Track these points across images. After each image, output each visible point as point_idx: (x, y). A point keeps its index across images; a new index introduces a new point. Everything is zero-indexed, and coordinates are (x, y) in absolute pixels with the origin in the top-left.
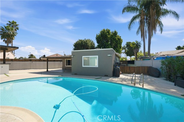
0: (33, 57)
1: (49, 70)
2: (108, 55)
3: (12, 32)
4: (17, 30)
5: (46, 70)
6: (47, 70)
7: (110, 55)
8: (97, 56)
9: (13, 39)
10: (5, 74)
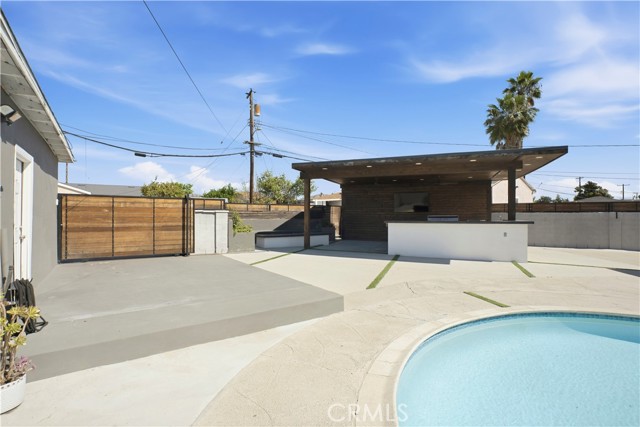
0: (594, 195)
3: (519, 113)
4: (535, 99)
9: (523, 135)
10: (513, 262)
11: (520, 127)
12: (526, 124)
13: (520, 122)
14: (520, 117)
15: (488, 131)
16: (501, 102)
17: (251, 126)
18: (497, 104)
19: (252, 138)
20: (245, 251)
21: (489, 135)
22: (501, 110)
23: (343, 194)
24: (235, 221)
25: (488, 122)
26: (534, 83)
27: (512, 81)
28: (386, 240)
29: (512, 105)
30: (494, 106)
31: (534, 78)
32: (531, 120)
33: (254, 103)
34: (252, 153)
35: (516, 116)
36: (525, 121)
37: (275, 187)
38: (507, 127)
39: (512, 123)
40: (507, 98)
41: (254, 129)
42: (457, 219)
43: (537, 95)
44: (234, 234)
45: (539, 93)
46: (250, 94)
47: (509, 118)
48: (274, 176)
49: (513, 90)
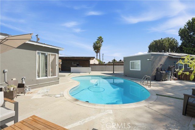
1: (115, 72)
2: (148, 60)
3: (99, 45)
4: (102, 42)
5: (112, 72)
6: (114, 72)
7: (149, 59)
8: (140, 61)
9: (100, 50)
11: (99, 48)
15: (93, 48)
23: (62, 62)
25: (93, 46)
26: (102, 39)
27: (98, 38)
30: (95, 43)
31: (102, 38)
32: (101, 47)
33: (38, 38)
39: (97, 47)
40: (97, 42)
46: (37, 35)
49: (98, 40)
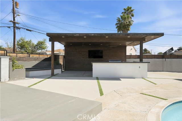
0: (146, 53)
10: (142, 78)
11: (128, 27)
12: (130, 26)
13: (128, 25)
14: (128, 23)
15: (117, 28)
16: (122, 17)
17: (14, 13)
18: (120, 17)
19: (14, 20)
20: (20, 79)
21: (117, 29)
22: (121, 20)
24: (13, 63)
25: (117, 24)
26: (132, 11)
27: (125, 9)
28: (92, 70)
29: (125, 18)
30: (119, 18)
31: (132, 9)
32: (131, 25)
33: (15, 1)
34: (14, 27)
35: (127, 23)
36: (129, 25)
37: (26, 46)
38: (123, 26)
39: (125, 25)
41: (15, 15)
42: (120, 61)
43: (133, 16)
44: (13, 70)
45: (133, 15)
47: (124, 23)
48: (26, 40)
49: (125, 13)
